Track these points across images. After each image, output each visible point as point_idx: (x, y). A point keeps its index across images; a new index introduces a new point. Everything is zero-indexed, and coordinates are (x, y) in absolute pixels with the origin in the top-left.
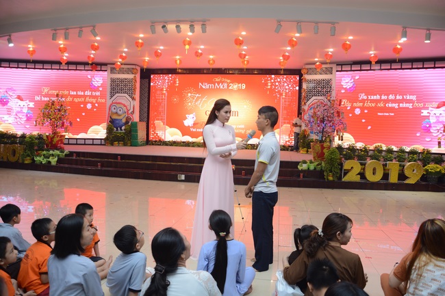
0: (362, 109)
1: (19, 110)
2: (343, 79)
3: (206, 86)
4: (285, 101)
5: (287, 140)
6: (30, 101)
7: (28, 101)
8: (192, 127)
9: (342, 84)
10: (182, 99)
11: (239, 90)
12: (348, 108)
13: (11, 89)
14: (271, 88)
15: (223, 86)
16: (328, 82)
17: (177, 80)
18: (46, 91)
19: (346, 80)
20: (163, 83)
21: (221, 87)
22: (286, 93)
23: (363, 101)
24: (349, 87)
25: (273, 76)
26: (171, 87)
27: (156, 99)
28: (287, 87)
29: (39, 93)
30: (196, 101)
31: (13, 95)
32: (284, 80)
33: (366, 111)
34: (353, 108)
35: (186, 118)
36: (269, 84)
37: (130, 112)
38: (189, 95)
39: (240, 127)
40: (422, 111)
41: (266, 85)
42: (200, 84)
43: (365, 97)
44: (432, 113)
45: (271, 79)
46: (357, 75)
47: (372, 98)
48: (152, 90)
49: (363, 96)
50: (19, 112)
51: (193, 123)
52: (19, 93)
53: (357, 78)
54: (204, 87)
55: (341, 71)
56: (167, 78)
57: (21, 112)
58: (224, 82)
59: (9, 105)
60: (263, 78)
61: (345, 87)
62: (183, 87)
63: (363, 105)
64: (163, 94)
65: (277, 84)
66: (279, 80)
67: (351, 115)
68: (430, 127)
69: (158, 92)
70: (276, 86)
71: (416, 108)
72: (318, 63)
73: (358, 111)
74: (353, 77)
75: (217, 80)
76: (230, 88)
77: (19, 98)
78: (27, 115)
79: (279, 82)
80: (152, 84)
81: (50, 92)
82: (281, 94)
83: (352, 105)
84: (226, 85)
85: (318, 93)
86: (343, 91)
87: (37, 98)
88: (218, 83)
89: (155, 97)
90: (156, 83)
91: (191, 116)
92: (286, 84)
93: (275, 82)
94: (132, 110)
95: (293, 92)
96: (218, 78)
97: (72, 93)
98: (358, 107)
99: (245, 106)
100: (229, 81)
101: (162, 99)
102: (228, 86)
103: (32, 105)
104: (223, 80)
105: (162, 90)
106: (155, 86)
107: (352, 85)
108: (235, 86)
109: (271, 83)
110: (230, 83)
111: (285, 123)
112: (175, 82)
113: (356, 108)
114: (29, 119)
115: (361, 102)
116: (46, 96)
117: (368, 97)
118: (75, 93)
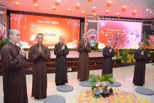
0: (108, 34)
2: (101, 23)
3: (40, 21)
4: (75, 30)
5: (76, 46)
8: (34, 41)
9: (101, 24)
10: (28, 27)
11: (56, 25)
12: (103, 34)
14: (69, 24)
15: (49, 22)
16: (96, 23)
17: (26, 17)
19: (102, 23)
20: (18, 18)
21: (48, 22)
22: (75, 27)
23: (108, 31)
24: (103, 26)
25: (70, 19)
26: (22, 21)
27: (14, 27)
28: (76, 24)
30: (35, 29)
32: (75, 21)
33: (109, 35)
34: (105, 34)
35: (30, 37)
36: (69, 23)
37: (2, 33)
38: (32, 25)
39: (56, 41)
40: (127, 36)
41: (67, 23)
42: (38, 20)
43: (109, 30)
44: (130, 37)
45: (69, 20)
46: (107, 22)
47: (112, 30)
48: (11, 22)
49: (108, 30)
51: (34, 39)
53: (106, 23)
54: (39, 22)
55: (101, 19)
56: (20, 16)
58: (49, 20)
60: (66, 20)
61: (102, 26)
62: (28, 21)
63: (109, 33)
64: (18, 24)
65: (72, 23)
66: (72, 21)
67: (104, 37)
68: (129, 41)
69: (15, 23)
70: (71, 23)
71: (125, 34)
72: (95, 16)
73: (107, 35)
74: (105, 22)
75: (46, 19)
76: (52, 23)
79: (73, 22)
80: (11, 18)
82: (73, 27)
83: (105, 33)
84: (50, 22)
85: (92, 28)
86: (101, 27)
88: (47, 21)
89: (13, 25)
90: (13, 18)
91: (33, 36)
92: (75, 23)
93: (71, 22)
94: (3, 32)
95: (78, 27)
96: (46, 18)
98: (107, 34)
99: (59, 32)
100: (51, 20)
101: (17, 27)
102: (51, 22)
104: (49, 19)
105: (17, 22)
106: (13, 20)
107: (105, 25)
108: (54, 23)
109: (69, 22)
110: (52, 21)
111: (75, 39)
112: (24, 19)
113: (106, 34)
115: (108, 32)
117: (110, 30)
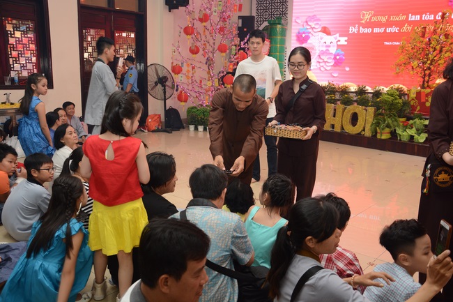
1: (324, 49)
6: (340, 36)
7: (338, 35)
13: (313, 18)
18: (367, 17)
29: (357, 21)
31: (316, 27)
50: (323, 53)
52: (324, 23)
57: (326, 53)
59: (309, 41)
77: (326, 31)
78: (335, 58)
81: (374, 19)
87: (353, 30)
97: (412, 18)
103: (343, 41)
114: (338, 63)
116: (367, 25)
118: (418, 17)
